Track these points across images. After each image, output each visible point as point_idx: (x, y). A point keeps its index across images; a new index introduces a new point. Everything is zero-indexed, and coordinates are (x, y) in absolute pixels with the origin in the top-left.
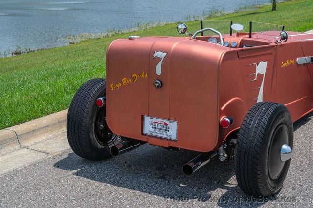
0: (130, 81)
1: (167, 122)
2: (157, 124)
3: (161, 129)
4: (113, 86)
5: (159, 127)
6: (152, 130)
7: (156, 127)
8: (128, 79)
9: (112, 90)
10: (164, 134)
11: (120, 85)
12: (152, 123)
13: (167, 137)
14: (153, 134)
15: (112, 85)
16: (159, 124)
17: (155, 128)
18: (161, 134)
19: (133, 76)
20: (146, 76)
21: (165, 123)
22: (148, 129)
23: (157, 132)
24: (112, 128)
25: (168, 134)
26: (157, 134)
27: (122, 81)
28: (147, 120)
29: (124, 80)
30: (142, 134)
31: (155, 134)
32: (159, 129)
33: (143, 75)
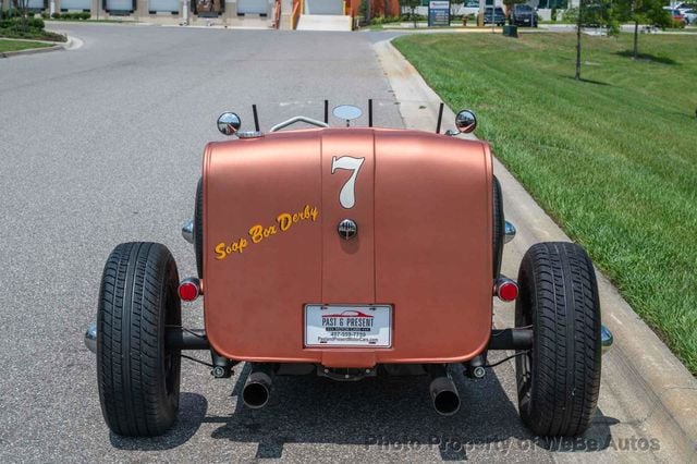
0: (273, 230)
1: (366, 310)
2: (338, 319)
3: (350, 329)
4: (224, 249)
5: (345, 326)
6: (328, 335)
7: (338, 325)
8: (265, 226)
9: (221, 257)
10: (355, 340)
11: (243, 243)
12: (325, 320)
13: (366, 343)
14: (329, 343)
15: (222, 245)
16: (345, 319)
17: (334, 329)
18: (350, 339)
19: (282, 217)
20: (315, 214)
21: (361, 315)
22: (316, 334)
23: (341, 337)
24: (221, 347)
25: (369, 336)
26: (341, 341)
27: (251, 233)
28: (314, 314)
29: (256, 231)
30: (304, 347)
31: (336, 343)
32: (345, 329)
33: (307, 212)
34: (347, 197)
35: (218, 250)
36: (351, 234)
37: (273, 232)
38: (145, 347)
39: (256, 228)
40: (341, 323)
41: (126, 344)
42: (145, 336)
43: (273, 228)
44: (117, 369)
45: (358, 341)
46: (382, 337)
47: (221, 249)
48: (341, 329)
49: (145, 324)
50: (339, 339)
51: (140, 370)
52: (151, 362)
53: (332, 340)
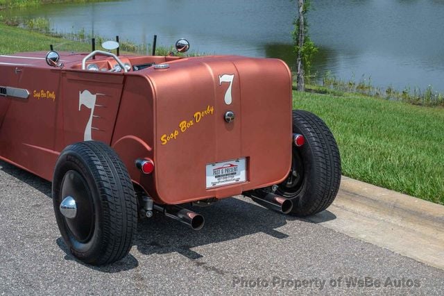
1: (233, 163)
2: (221, 170)
3: (226, 175)
4: (166, 138)
5: (224, 173)
6: (216, 180)
8: (188, 121)
9: (164, 143)
11: (176, 133)
12: (215, 172)
13: (234, 181)
14: (217, 185)
15: (165, 136)
16: (224, 169)
17: (219, 176)
18: (227, 181)
19: (196, 115)
20: (212, 110)
21: (232, 165)
22: (210, 181)
23: (222, 180)
25: (236, 177)
26: (223, 182)
27: (180, 126)
28: (210, 169)
29: (183, 125)
30: (206, 190)
31: (220, 184)
32: (224, 175)
33: (208, 109)
34: (228, 98)
35: (162, 139)
37: (192, 124)
39: (182, 123)
40: (222, 173)
43: (191, 122)
45: (230, 181)
46: (241, 176)
47: (164, 138)
48: (222, 176)
50: (221, 182)
53: (218, 182)
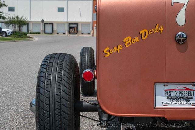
0: (137, 39)
1: (190, 87)
2: (174, 92)
3: (181, 98)
4: (109, 51)
5: (178, 95)
6: (168, 101)
7: (174, 95)
8: (133, 37)
9: (107, 56)
10: (185, 104)
11: (120, 47)
12: (166, 92)
13: (190, 106)
14: (169, 106)
15: (108, 49)
16: (178, 92)
17: (172, 98)
18: (181, 103)
19: (142, 32)
20: (162, 29)
21: (187, 89)
22: (161, 101)
23: (175, 102)
24: (107, 108)
25: (192, 102)
26: (175, 104)
27: (124, 41)
28: (160, 89)
29: (127, 39)
30: (154, 108)
31: (172, 106)
32: (178, 98)
33: (157, 28)
34: (181, 19)
35: (105, 51)
36: (183, 40)
37: (137, 40)
38: (63, 108)
40: (176, 94)
41: (52, 106)
42: (63, 101)
43: (137, 38)
44: (47, 120)
47: (107, 51)
48: (175, 98)
49: (63, 94)
50: (174, 104)
51: (61, 122)
52: (67, 116)
53: (171, 104)
